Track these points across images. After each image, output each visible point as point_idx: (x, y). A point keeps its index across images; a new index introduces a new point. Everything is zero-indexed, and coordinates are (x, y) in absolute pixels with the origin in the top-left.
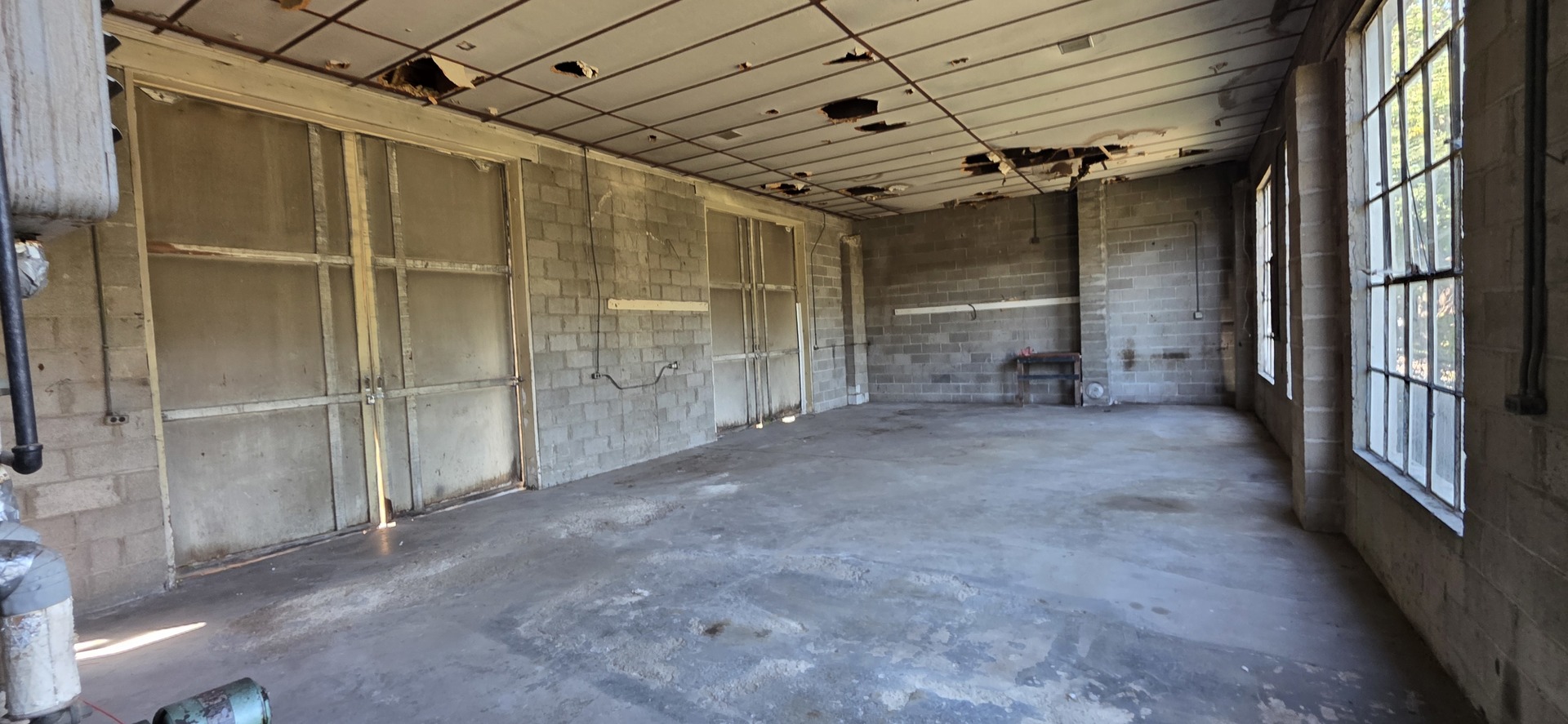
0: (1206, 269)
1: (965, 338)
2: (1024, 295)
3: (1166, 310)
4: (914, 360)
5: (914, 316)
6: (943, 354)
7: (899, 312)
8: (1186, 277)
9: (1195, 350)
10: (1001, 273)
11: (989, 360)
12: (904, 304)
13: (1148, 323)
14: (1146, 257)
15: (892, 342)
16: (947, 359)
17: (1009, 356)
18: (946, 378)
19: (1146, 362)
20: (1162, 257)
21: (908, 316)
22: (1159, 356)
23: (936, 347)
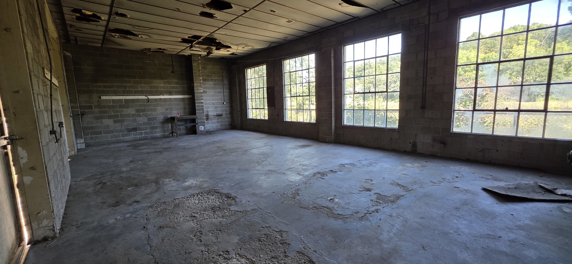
0: (225, 89)
1: (144, 111)
2: (170, 93)
3: (216, 101)
4: (115, 122)
5: (114, 101)
6: (133, 118)
7: (103, 98)
8: (220, 91)
9: (224, 113)
10: (160, 84)
11: (156, 120)
12: (107, 93)
13: (212, 105)
14: (210, 84)
15: (100, 113)
16: (135, 121)
17: (165, 118)
18: (135, 129)
19: (212, 118)
20: (215, 84)
21: (110, 100)
22: (215, 116)
23: (129, 115)
